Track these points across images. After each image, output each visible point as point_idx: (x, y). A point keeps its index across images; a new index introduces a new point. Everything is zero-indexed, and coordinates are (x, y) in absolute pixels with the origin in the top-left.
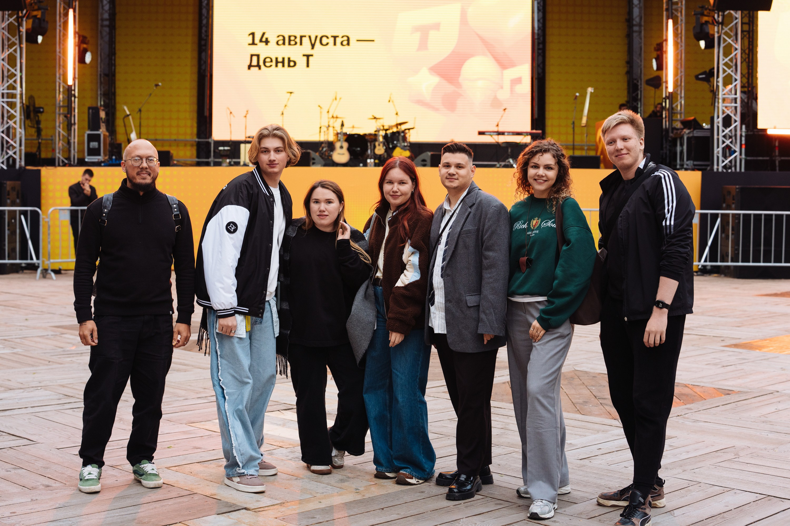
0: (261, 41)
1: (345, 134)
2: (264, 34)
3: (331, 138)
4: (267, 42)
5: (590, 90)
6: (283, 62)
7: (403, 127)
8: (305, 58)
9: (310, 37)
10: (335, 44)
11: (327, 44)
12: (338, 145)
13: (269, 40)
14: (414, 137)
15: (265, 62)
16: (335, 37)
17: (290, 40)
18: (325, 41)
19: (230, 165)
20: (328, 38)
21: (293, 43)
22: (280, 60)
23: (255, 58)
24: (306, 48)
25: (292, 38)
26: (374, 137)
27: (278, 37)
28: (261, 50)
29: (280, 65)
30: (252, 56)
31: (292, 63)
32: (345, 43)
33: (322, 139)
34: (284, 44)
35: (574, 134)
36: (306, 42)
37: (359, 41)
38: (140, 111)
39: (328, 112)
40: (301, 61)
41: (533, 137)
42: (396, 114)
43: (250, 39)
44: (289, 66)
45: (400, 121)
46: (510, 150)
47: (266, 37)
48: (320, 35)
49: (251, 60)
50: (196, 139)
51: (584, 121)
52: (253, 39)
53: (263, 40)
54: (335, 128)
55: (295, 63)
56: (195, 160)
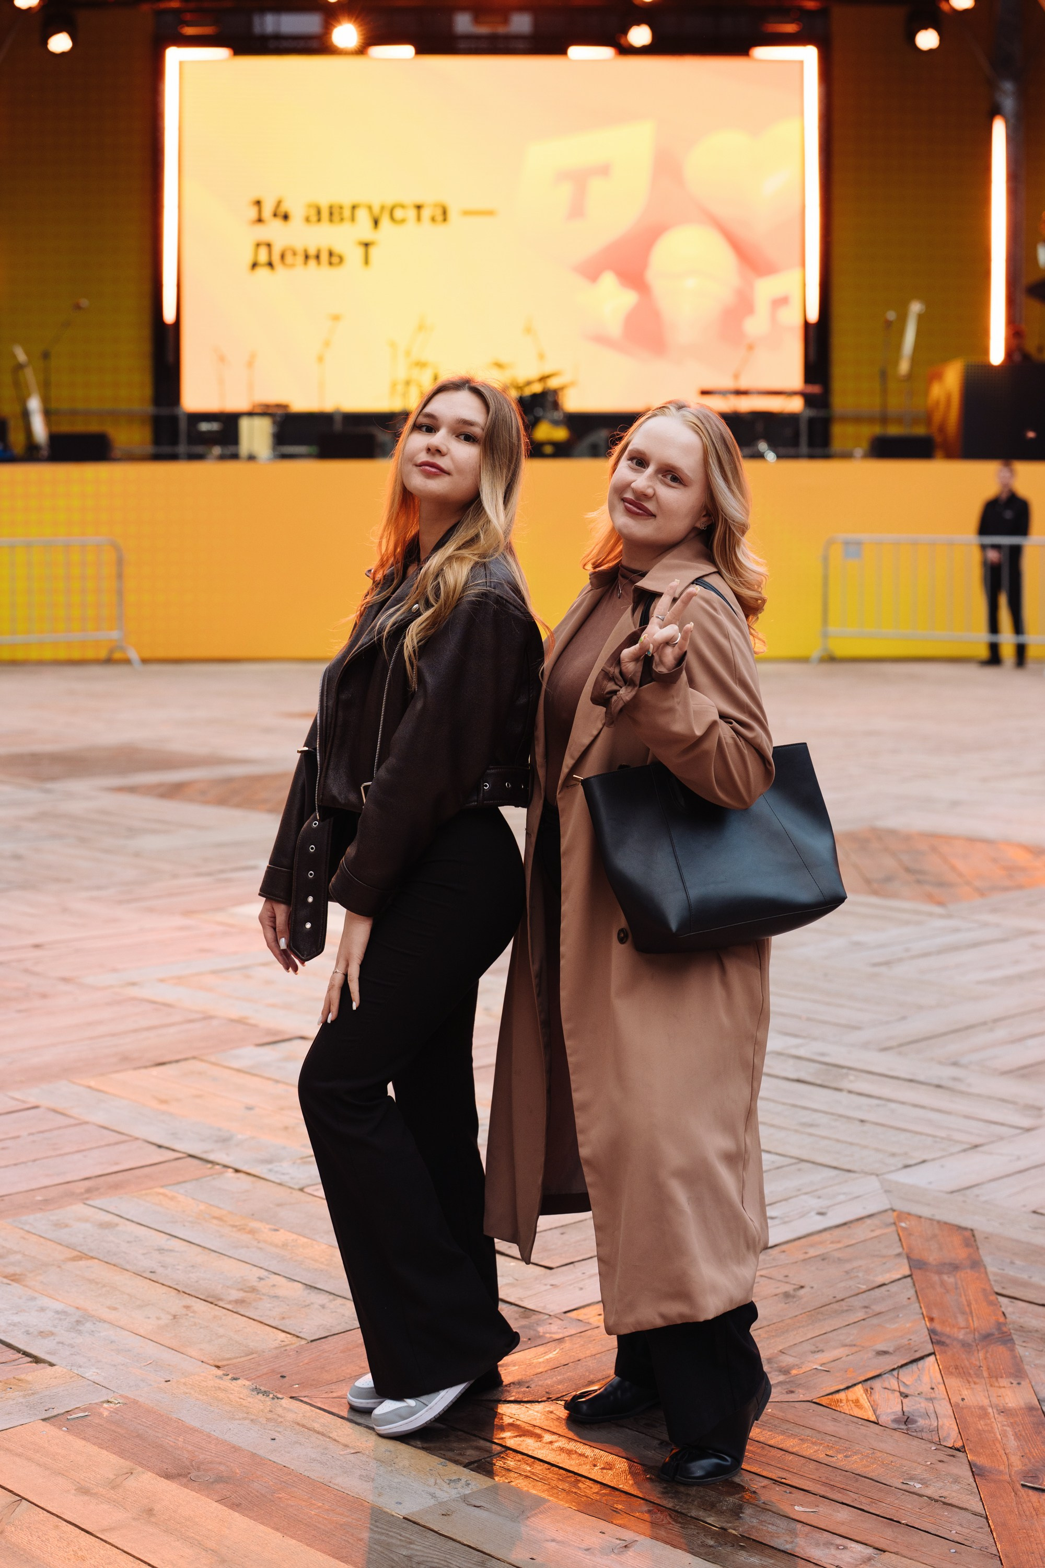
0: (275, 215)
2: (279, 203)
4: (286, 217)
5: (916, 308)
6: (318, 257)
7: (553, 383)
8: (362, 249)
9: (370, 208)
10: (419, 218)
11: (403, 221)
13: (292, 213)
14: (573, 403)
15: (283, 257)
16: (419, 207)
17: (331, 214)
18: (398, 214)
19: (222, 458)
20: (402, 206)
21: (336, 217)
22: (312, 252)
23: (263, 253)
24: (363, 228)
25: (336, 210)
27: (310, 206)
28: (274, 231)
29: (312, 263)
30: (258, 245)
31: (334, 258)
32: (439, 217)
34: (319, 220)
35: (884, 392)
36: (363, 216)
37: (467, 213)
38: (46, 356)
39: (408, 353)
40: (354, 255)
41: (809, 400)
42: (541, 356)
43: (253, 213)
44: (331, 264)
45: (547, 370)
46: (759, 427)
47: (284, 208)
48: (390, 201)
49: (256, 254)
50: (149, 409)
51: (904, 367)
52: (260, 212)
53: (278, 213)
54: (420, 386)
55: (341, 259)
56: (149, 449)
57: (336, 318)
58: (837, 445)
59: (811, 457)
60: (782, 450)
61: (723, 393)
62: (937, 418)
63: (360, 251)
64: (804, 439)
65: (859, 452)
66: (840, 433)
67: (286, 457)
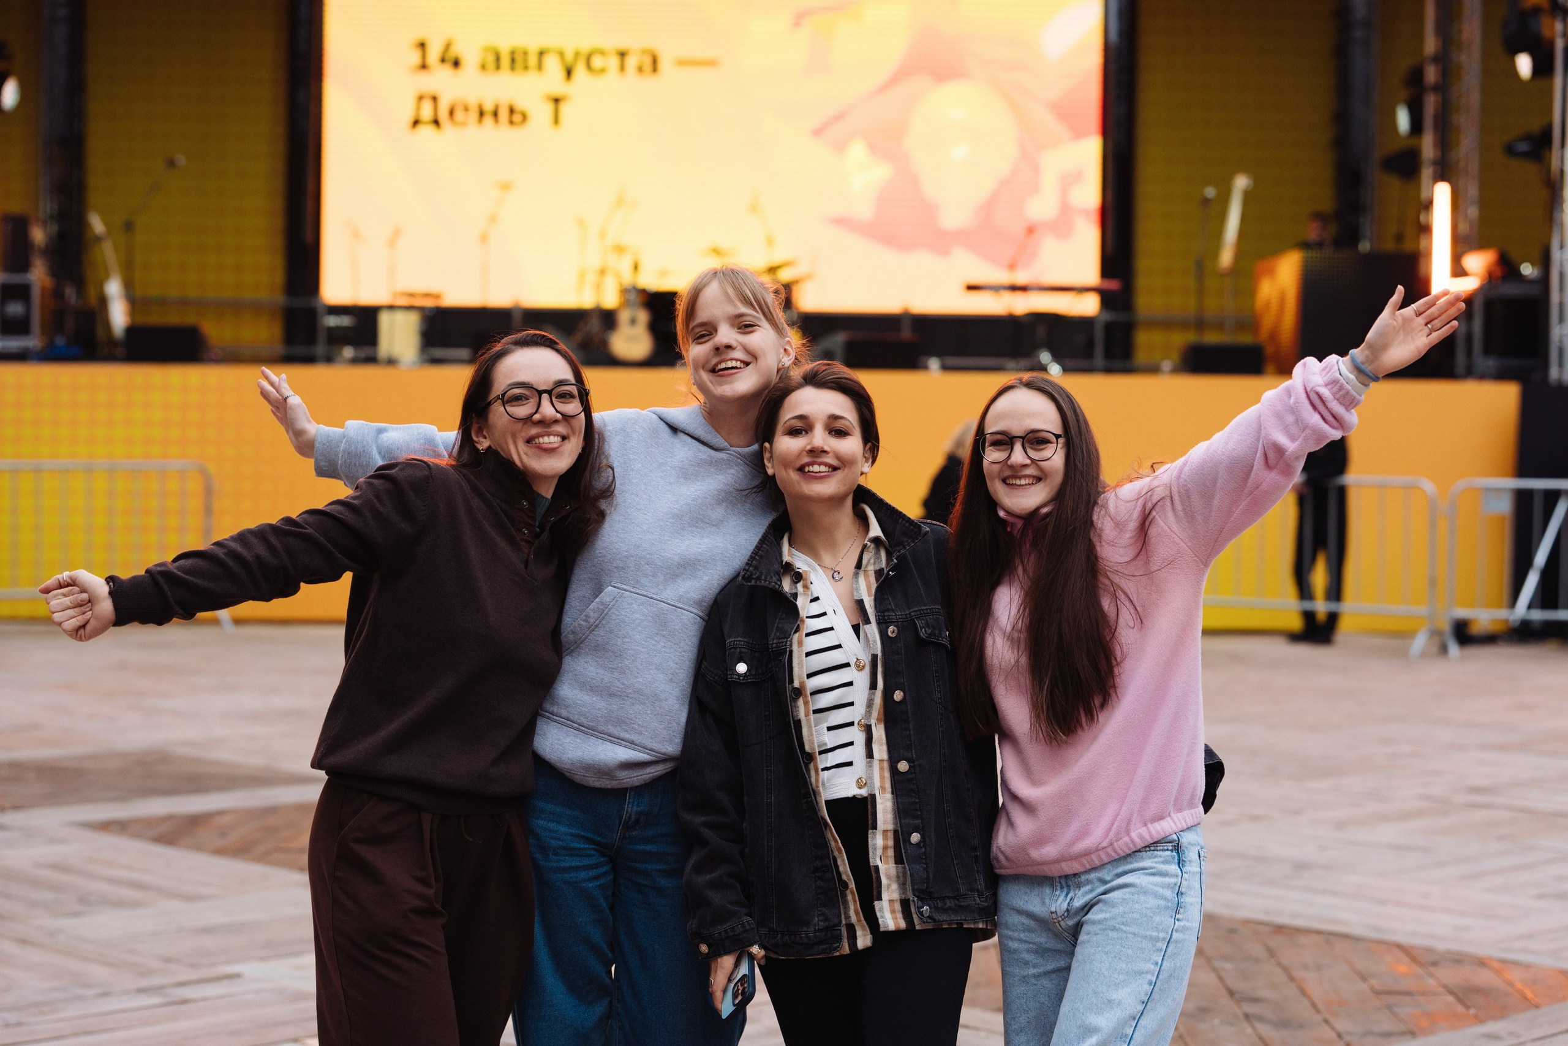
0: (443, 60)
1: (643, 292)
2: (448, 46)
3: (610, 300)
4: (456, 64)
5: (1241, 183)
6: (495, 114)
8: (550, 105)
9: (561, 54)
10: (622, 68)
11: (603, 71)
12: (624, 317)
13: (463, 59)
14: (810, 301)
15: (451, 113)
16: (622, 55)
17: (513, 61)
18: (597, 62)
19: (355, 361)
20: (602, 53)
21: (519, 64)
22: (489, 107)
23: (427, 107)
24: (552, 78)
25: (519, 56)
27: (487, 50)
28: (441, 80)
29: (488, 120)
30: (421, 98)
31: (515, 116)
32: (648, 66)
34: (498, 67)
35: (1201, 292)
36: (553, 65)
37: (682, 63)
38: (129, 227)
39: (602, 235)
40: (540, 113)
41: (1107, 299)
42: (770, 241)
43: (415, 57)
44: (511, 122)
45: (776, 258)
46: (1041, 332)
47: (452, 53)
48: (586, 46)
49: (418, 108)
50: (280, 298)
51: (1226, 257)
52: (424, 56)
53: (447, 57)
54: (618, 275)
55: (524, 117)
56: (280, 349)
57: (505, 187)
58: (1141, 356)
59: (1109, 370)
60: (1070, 363)
61: (996, 288)
62: (1267, 323)
63: (549, 107)
64: (1099, 349)
65: (1167, 365)
66: (1145, 341)
67: (436, 361)
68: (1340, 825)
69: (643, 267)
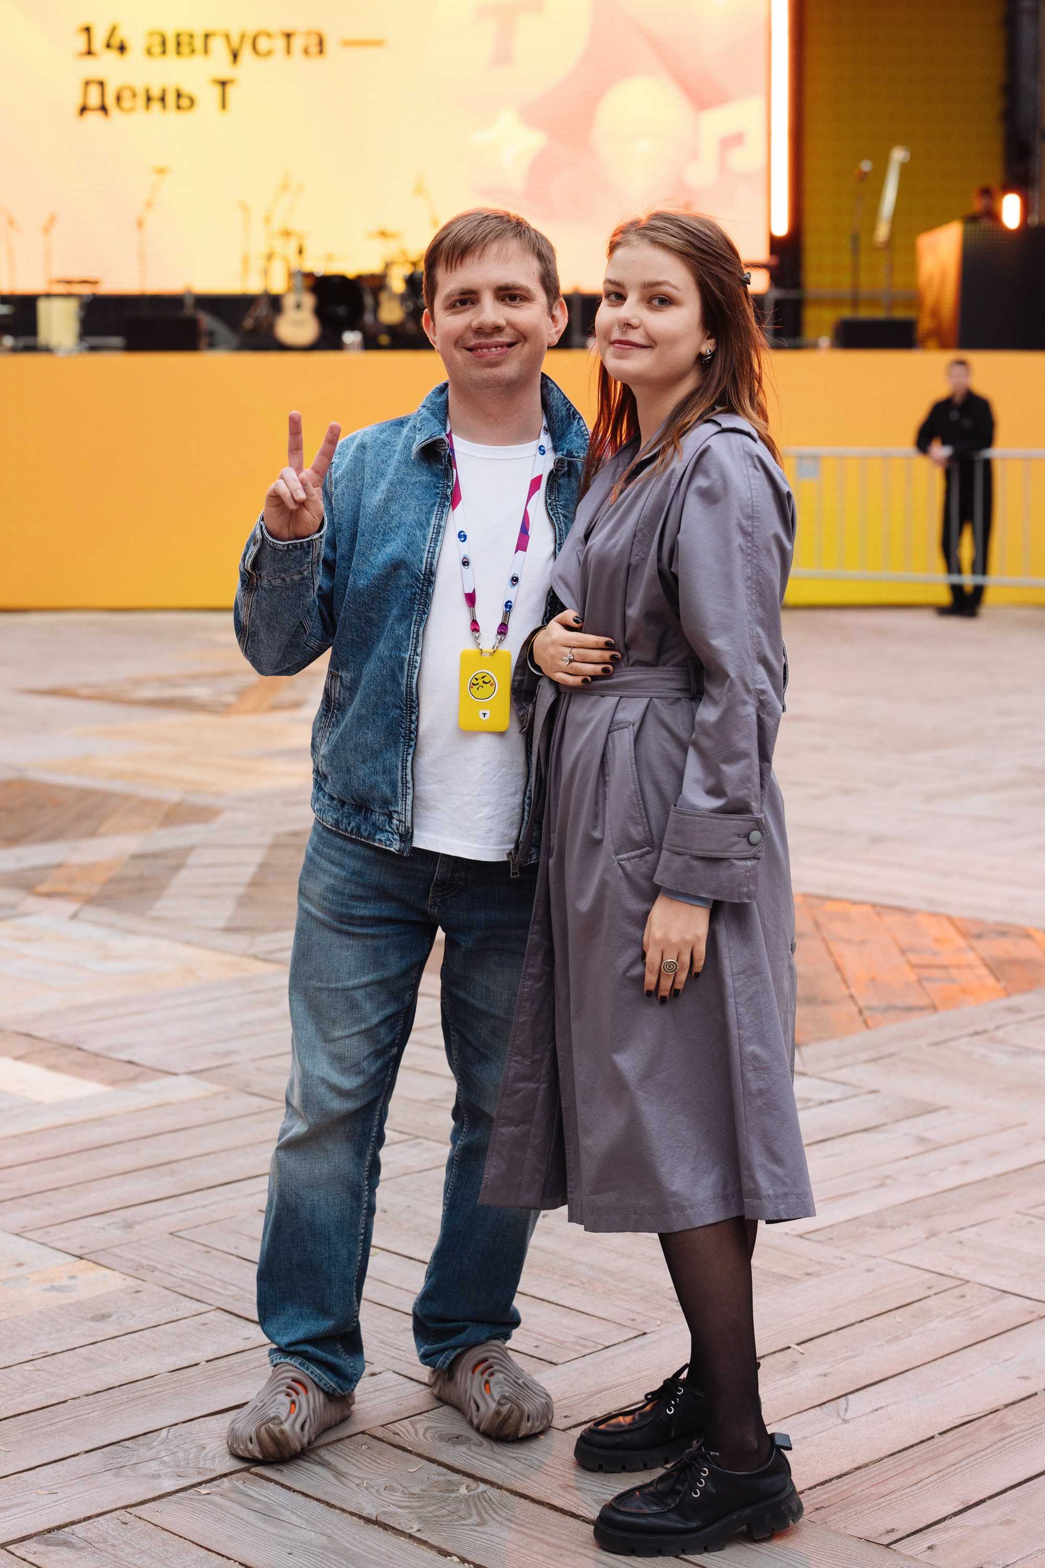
0: (109, 46)
1: (309, 276)
2: (114, 30)
3: (278, 285)
4: (122, 48)
5: (899, 155)
6: (163, 99)
8: (217, 90)
9: (227, 37)
10: (288, 50)
11: (269, 53)
12: (289, 302)
13: (129, 43)
15: (118, 99)
16: (288, 36)
17: (179, 44)
18: (263, 44)
19: (14, 350)
20: (269, 35)
21: (185, 49)
22: (156, 93)
23: (94, 91)
24: (218, 62)
25: (184, 40)
26: (377, 283)
27: (151, 34)
28: (108, 65)
29: (156, 106)
30: (87, 83)
31: (183, 101)
32: (314, 49)
33: (253, 286)
34: (164, 52)
35: (856, 268)
36: (218, 46)
37: (348, 43)
39: (268, 220)
40: (208, 96)
41: (777, 275)
43: (80, 43)
44: (179, 107)
47: (120, 36)
48: (251, 30)
49: (85, 94)
51: (882, 232)
52: (89, 41)
53: (112, 42)
54: (286, 260)
55: (192, 101)
57: (162, 171)
58: (809, 333)
59: (780, 347)
62: (929, 298)
63: (216, 90)
65: (825, 340)
66: (811, 317)
67: (93, 349)
68: (930, 798)
69: (308, 251)
